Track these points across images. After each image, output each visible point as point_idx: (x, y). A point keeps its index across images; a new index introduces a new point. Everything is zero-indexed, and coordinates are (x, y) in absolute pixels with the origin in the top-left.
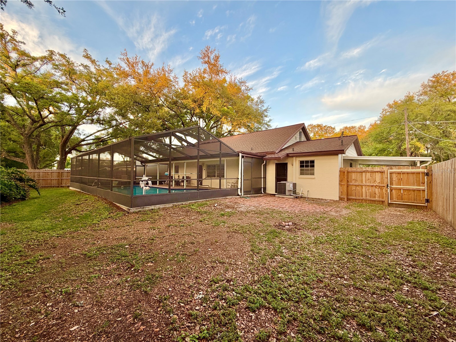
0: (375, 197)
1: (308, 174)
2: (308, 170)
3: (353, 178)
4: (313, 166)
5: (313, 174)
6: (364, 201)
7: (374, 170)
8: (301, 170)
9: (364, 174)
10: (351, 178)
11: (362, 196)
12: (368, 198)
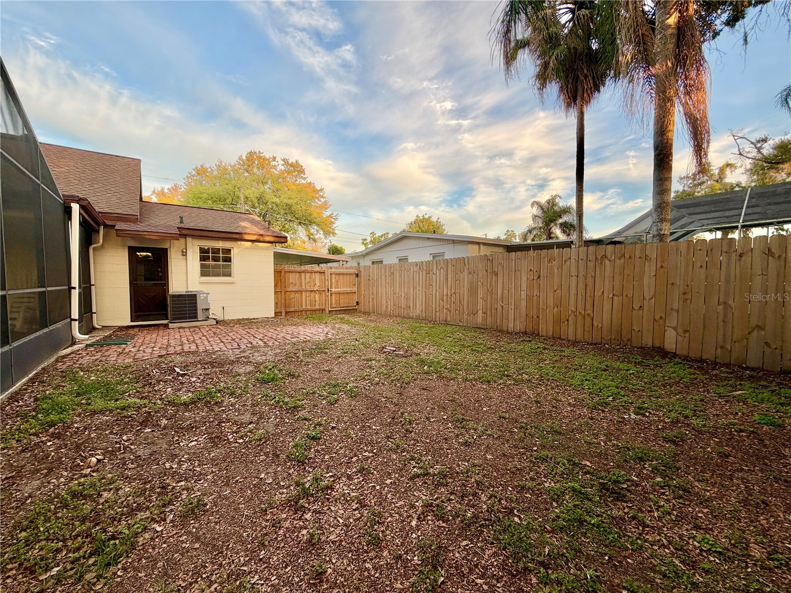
0: (315, 305)
1: (218, 275)
2: (218, 267)
3: (291, 282)
4: (228, 260)
5: (230, 275)
6: (303, 312)
7: (314, 269)
8: (202, 266)
9: (303, 274)
10: (289, 280)
11: (302, 306)
12: (309, 307)
